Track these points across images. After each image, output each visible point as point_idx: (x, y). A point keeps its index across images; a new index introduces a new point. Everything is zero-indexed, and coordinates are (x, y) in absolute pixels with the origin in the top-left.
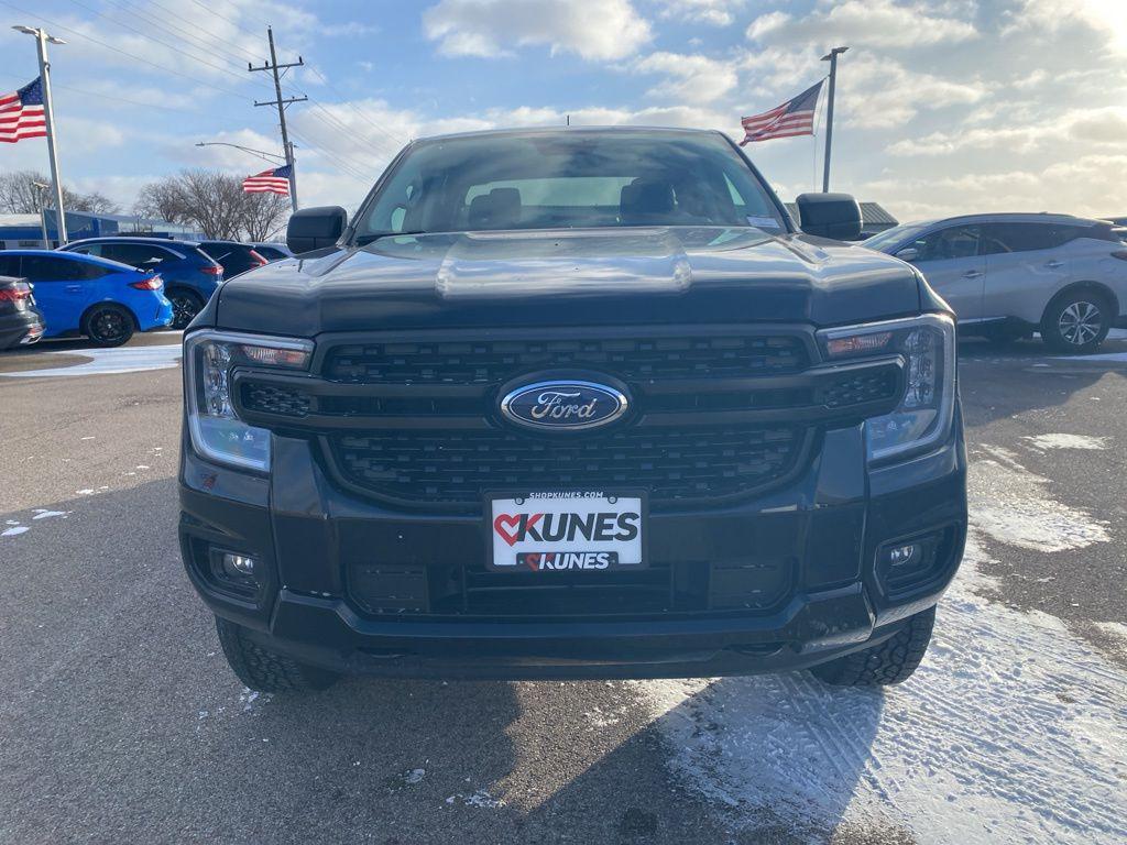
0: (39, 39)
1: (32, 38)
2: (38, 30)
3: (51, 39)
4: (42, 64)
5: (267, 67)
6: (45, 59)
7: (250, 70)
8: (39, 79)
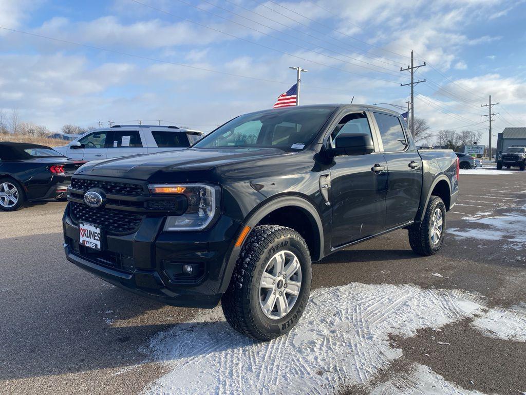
0: (298, 71)
1: (296, 71)
2: (298, 68)
3: (302, 70)
4: (298, 80)
5: (409, 69)
6: (299, 78)
7: (401, 70)
8: (296, 84)
